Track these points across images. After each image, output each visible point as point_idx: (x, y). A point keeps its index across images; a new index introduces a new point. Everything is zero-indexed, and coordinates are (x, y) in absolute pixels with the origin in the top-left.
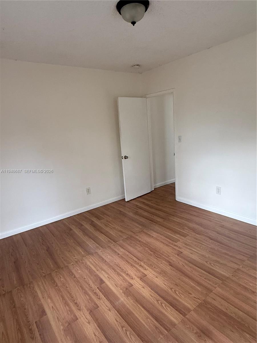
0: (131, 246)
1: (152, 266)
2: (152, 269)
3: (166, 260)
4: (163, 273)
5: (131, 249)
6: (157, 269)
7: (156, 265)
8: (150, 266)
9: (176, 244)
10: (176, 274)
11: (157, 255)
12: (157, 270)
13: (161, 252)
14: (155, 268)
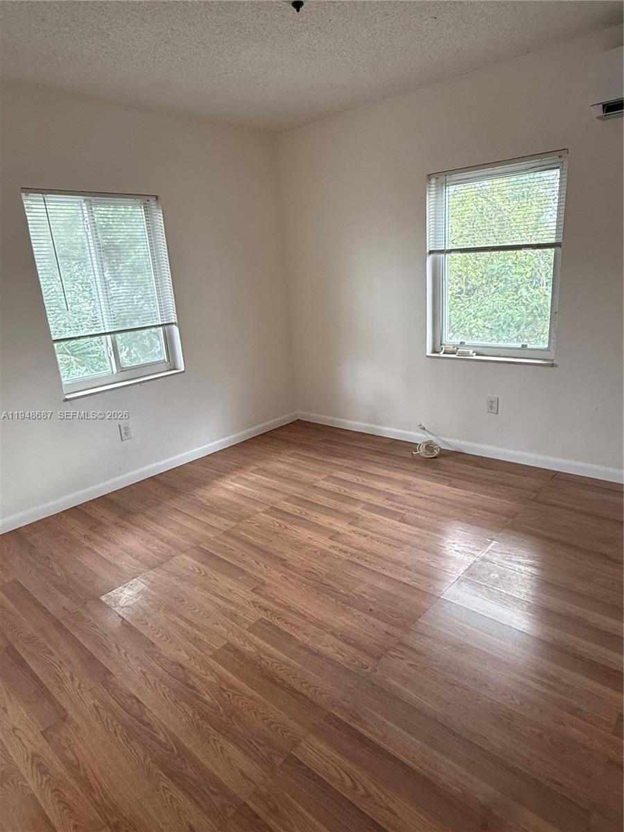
0: (387, 593)
1: (321, 554)
2: (321, 549)
3: (293, 569)
4: (299, 546)
5: (381, 585)
6: (311, 550)
7: (315, 558)
8: (324, 554)
9: (263, 615)
10: (275, 547)
11: (314, 576)
12: (309, 549)
13: (304, 585)
14: (316, 552)
